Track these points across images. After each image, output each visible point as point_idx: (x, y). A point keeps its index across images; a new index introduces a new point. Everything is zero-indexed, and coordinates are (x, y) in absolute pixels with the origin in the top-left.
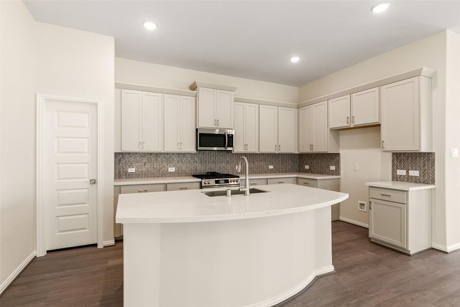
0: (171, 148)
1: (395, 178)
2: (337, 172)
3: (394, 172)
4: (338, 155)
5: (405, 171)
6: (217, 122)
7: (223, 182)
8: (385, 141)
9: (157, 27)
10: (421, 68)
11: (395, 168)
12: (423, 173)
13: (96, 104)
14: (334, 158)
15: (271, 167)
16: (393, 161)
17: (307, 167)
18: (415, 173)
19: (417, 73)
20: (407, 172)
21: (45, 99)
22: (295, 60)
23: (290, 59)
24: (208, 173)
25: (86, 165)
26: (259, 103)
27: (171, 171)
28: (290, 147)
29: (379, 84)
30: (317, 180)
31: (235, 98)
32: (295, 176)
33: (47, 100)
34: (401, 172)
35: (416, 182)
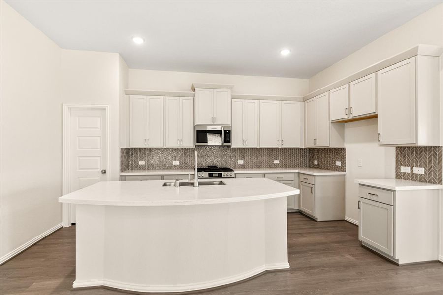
0: (173, 144)
1: (399, 176)
2: (342, 168)
3: (397, 168)
4: (343, 149)
5: (409, 168)
6: (214, 119)
7: (217, 175)
8: (381, 134)
9: (144, 41)
10: (417, 45)
11: (398, 164)
12: (429, 171)
13: (105, 109)
14: (339, 152)
15: (276, 162)
16: (397, 156)
17: (316, 162)
18: (420, 170)
19: (414, 53)
20: (412, 169)
21: (69, 108)
22: (285, 52)
23: (280, 51)
24: (208, 166)
25: (99, 158)
26: (259, 99)
27: (176, 164)
28: (295, 141)
29: (376, 70)
30: (314, 176)
31: (232, 96)
32: (297, 171)
33: (70, 109)
34: (405, 169)
35: (421, 181)
